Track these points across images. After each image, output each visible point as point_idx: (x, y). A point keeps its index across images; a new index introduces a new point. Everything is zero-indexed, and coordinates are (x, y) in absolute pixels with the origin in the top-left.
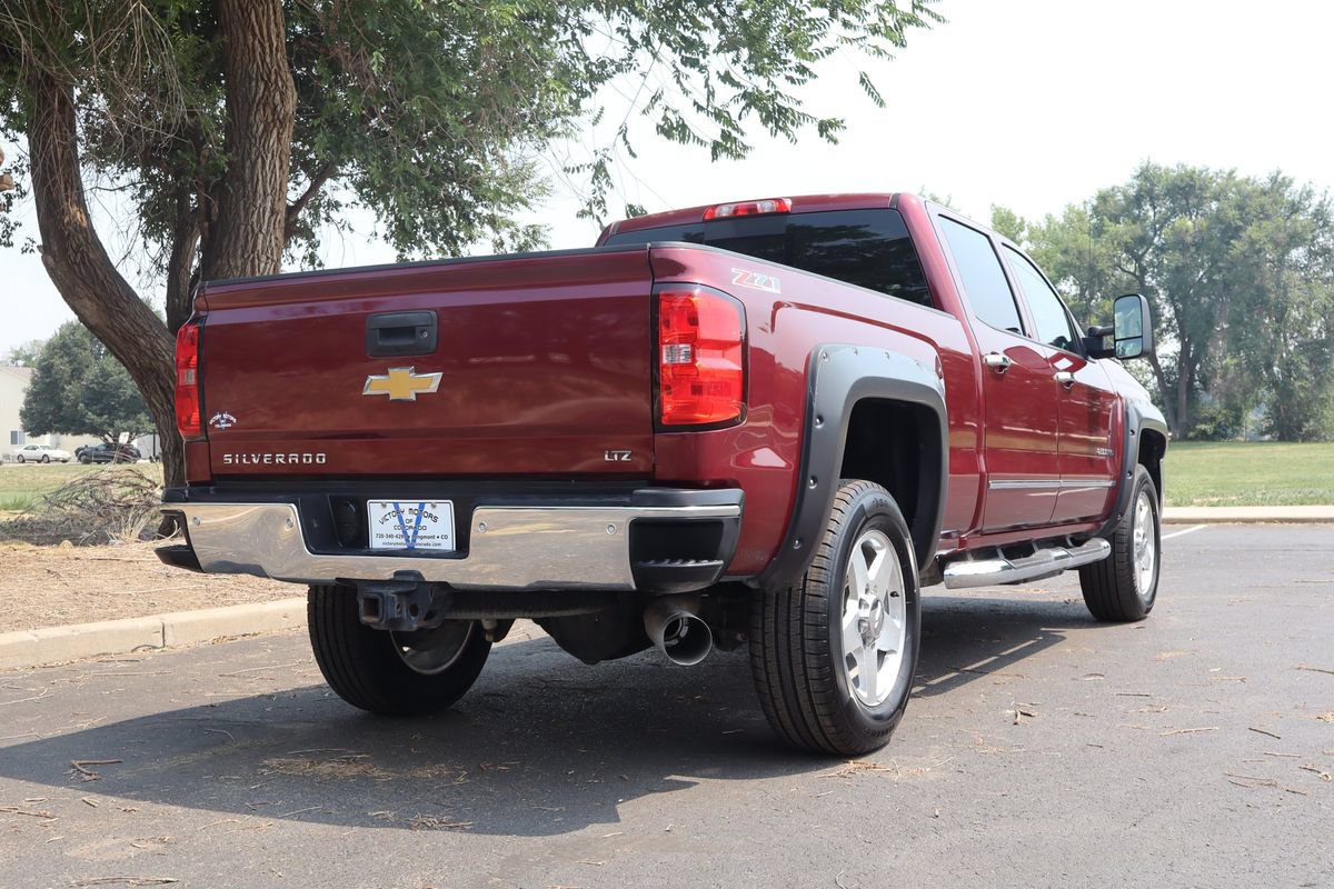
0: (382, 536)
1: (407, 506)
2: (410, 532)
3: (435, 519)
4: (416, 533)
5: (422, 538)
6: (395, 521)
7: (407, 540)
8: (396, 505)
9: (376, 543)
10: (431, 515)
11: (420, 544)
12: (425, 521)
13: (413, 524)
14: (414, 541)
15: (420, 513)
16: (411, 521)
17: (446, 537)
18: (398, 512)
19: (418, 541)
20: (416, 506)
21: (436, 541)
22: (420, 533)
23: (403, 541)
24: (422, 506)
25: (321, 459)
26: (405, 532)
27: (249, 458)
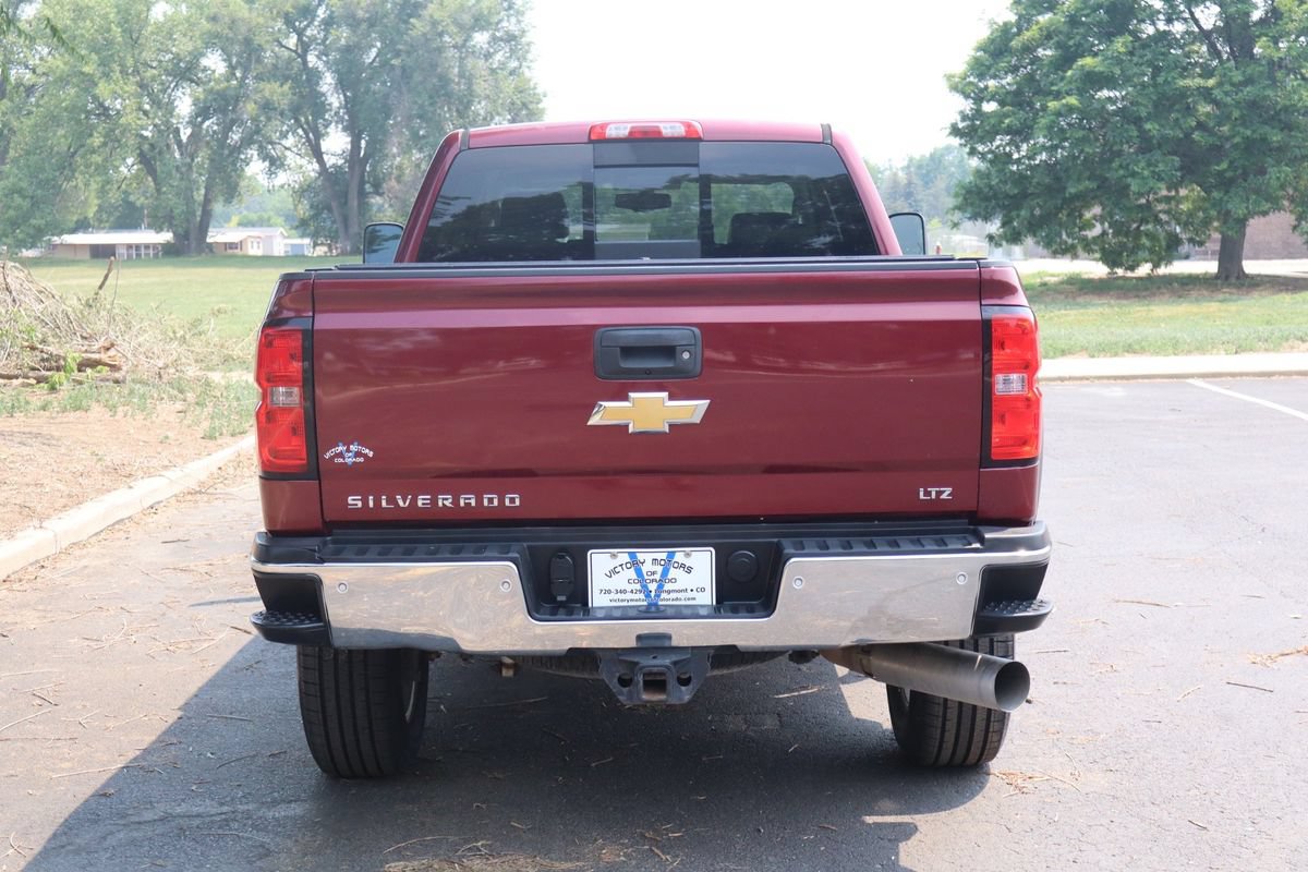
0: (609, 592)
1: (649, 557)
2: (653, 587)
3: (689, 569)
4: (660, 587)
5: (669, 592)
6: (632, 573)
7: (648, 595)
8: (632, 555)
9: (597, 599)
10: (683, 566)
11: (666, 600)
12: (673, 573)
13: (658, 577)
14: (658, 596)
15: (668, 564)
16: (653, 573)
17: (703, 590)
18: (635, 564)
19: (664, 595)
20: (664, 556)
21: (690, 594)
22: (668, 586)
23: (642, 596)
24: (671, 555)
25: (513, 500)
26: (645, 587)
27: (392, 500)
